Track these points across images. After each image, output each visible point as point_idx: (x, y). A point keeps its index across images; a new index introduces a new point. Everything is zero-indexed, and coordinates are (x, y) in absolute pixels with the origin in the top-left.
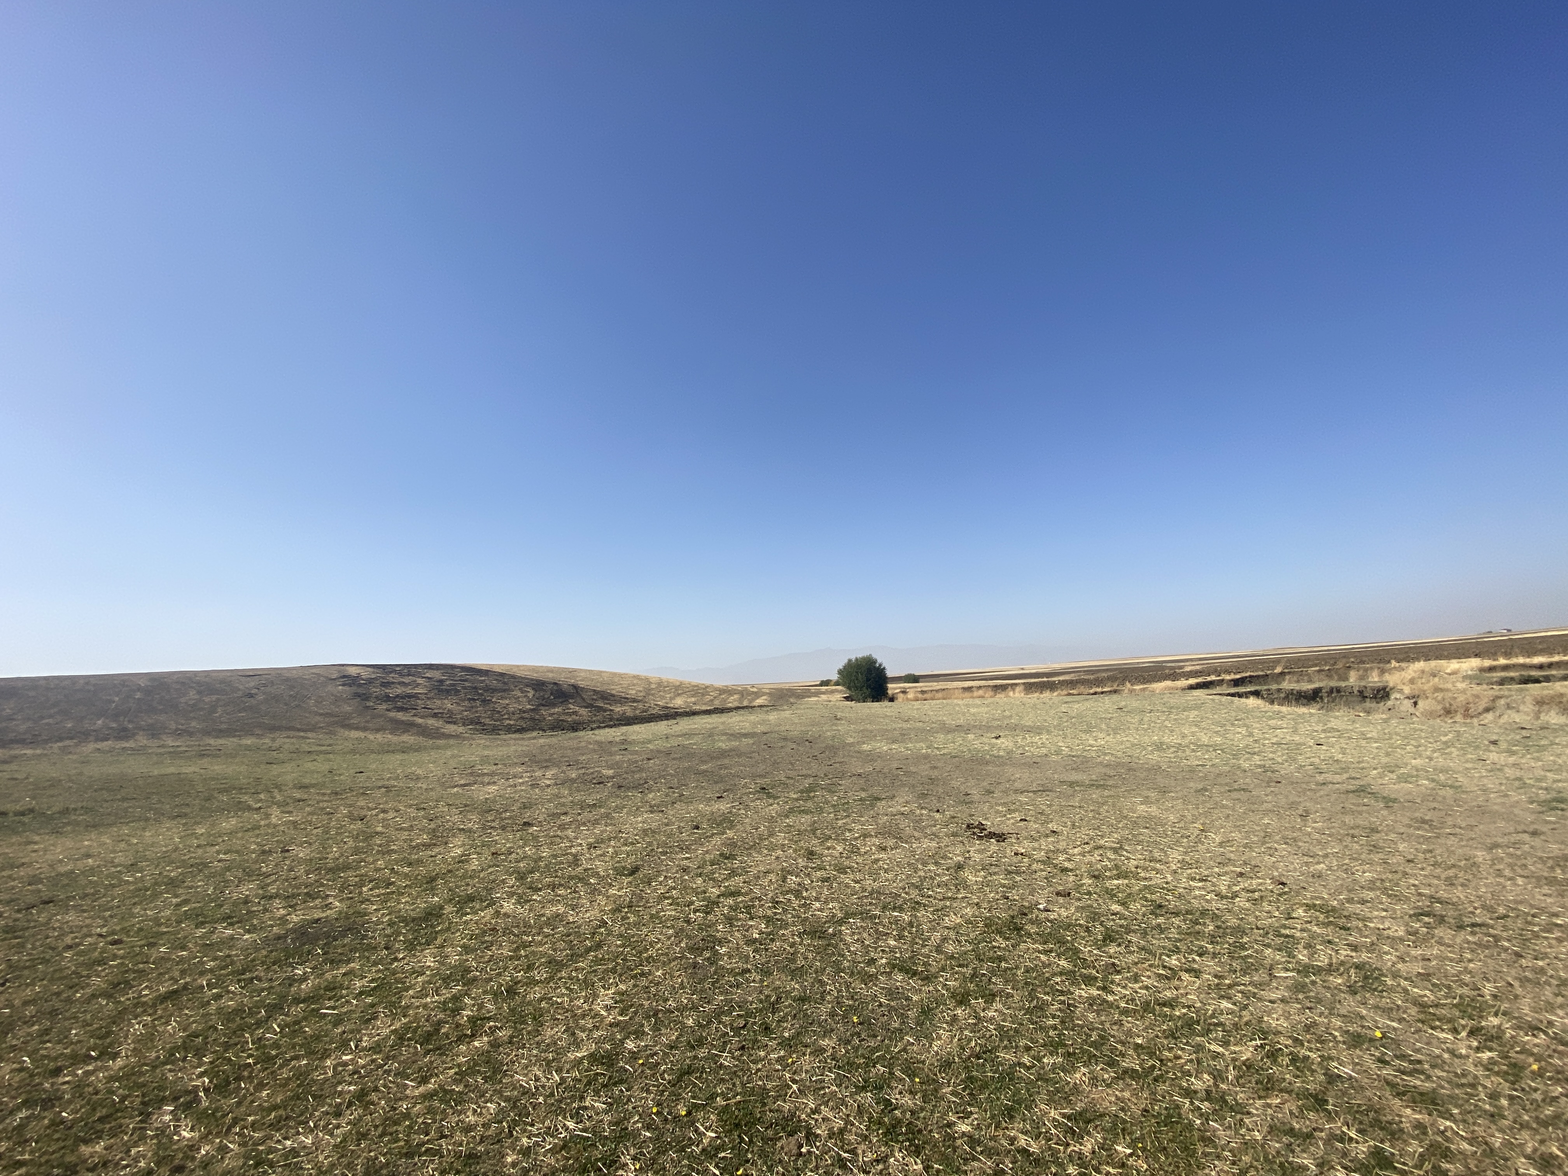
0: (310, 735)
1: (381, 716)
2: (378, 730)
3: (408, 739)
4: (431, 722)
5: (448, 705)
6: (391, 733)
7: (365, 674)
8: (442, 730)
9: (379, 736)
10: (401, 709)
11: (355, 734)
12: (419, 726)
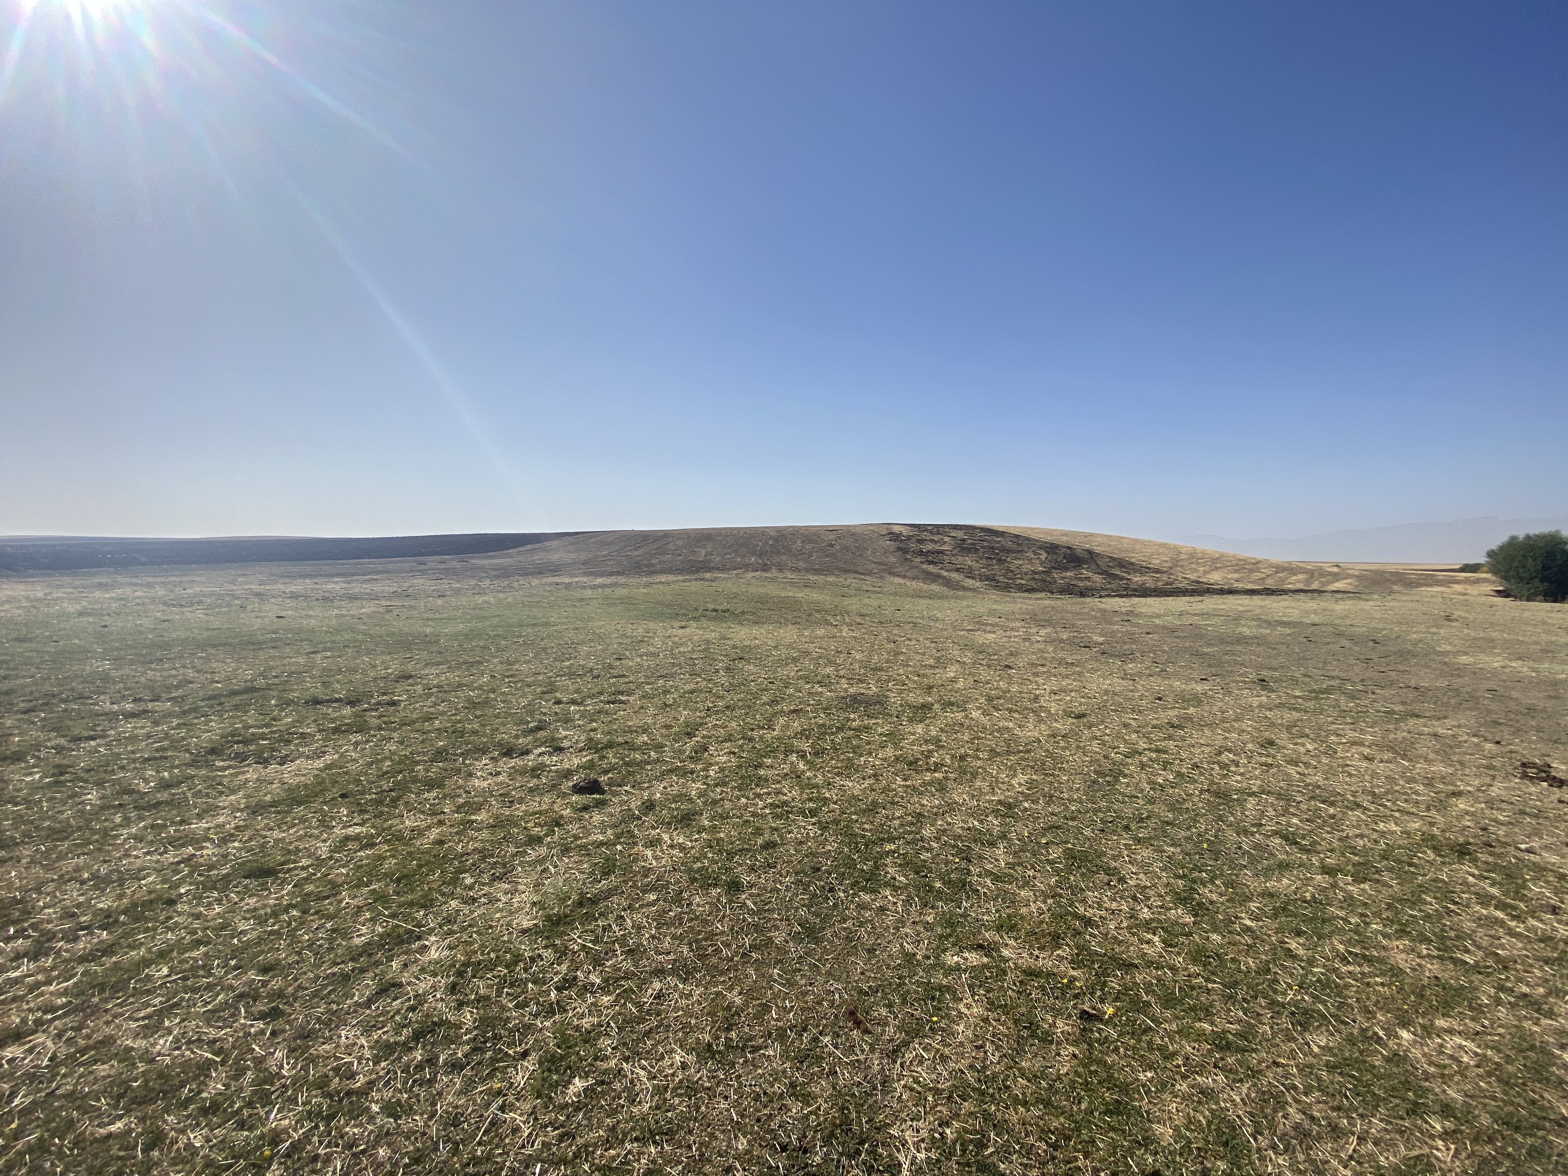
0: (867, 578)
1: (917, 568)
2: (914, 579)
3: (935, 587)
4: (954, 575)
5: (969, 561)
6: (923, 582)
8: (963, 584)
9: (913, 583)
10: (931, 562)
11: (898, 580)
12: (944, 578)
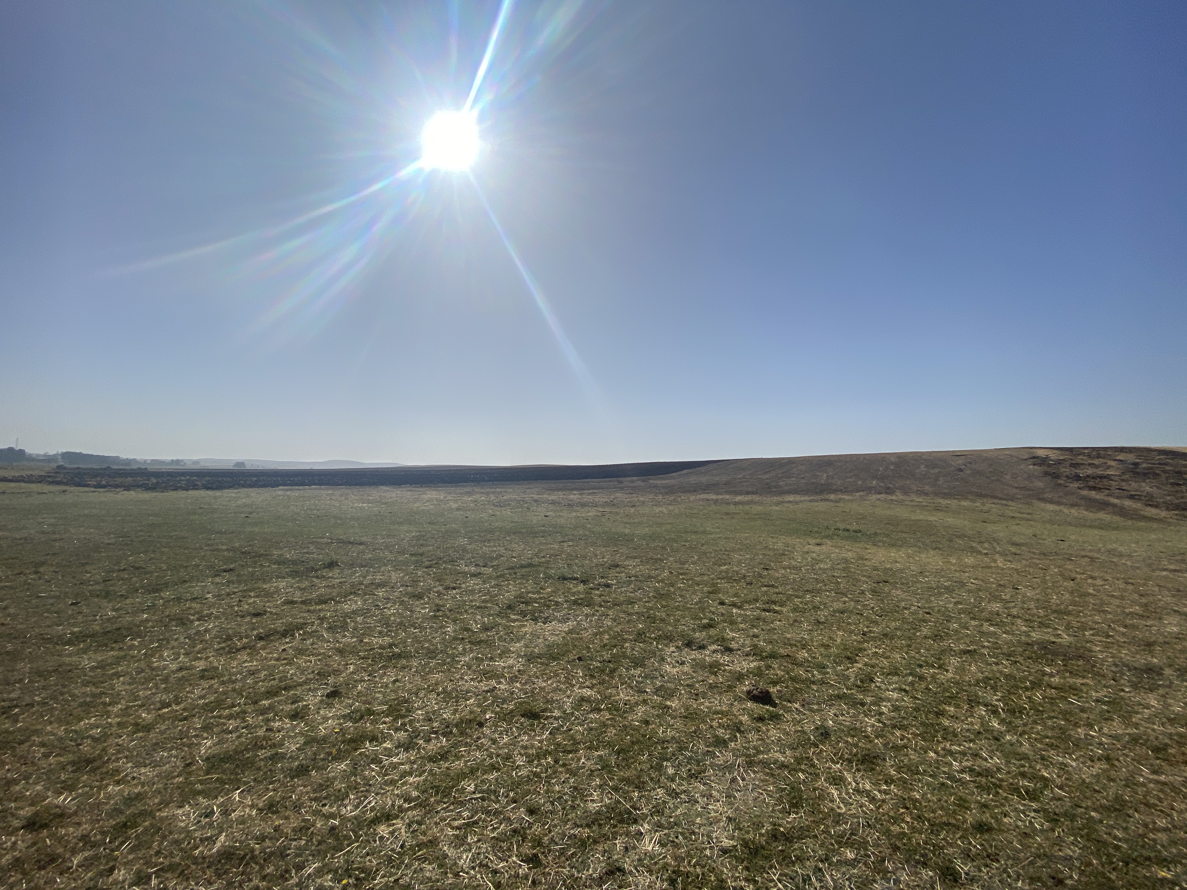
0: (1010, 503)
1: (1073, 493)
2: (1072, 505)
4: (1127, 503)
5: (1146, 487)
6: (1087, 510)
7: (1053, 456)
8: (1142, 513)
9: (1073, 511)
10: (1093, 488)
